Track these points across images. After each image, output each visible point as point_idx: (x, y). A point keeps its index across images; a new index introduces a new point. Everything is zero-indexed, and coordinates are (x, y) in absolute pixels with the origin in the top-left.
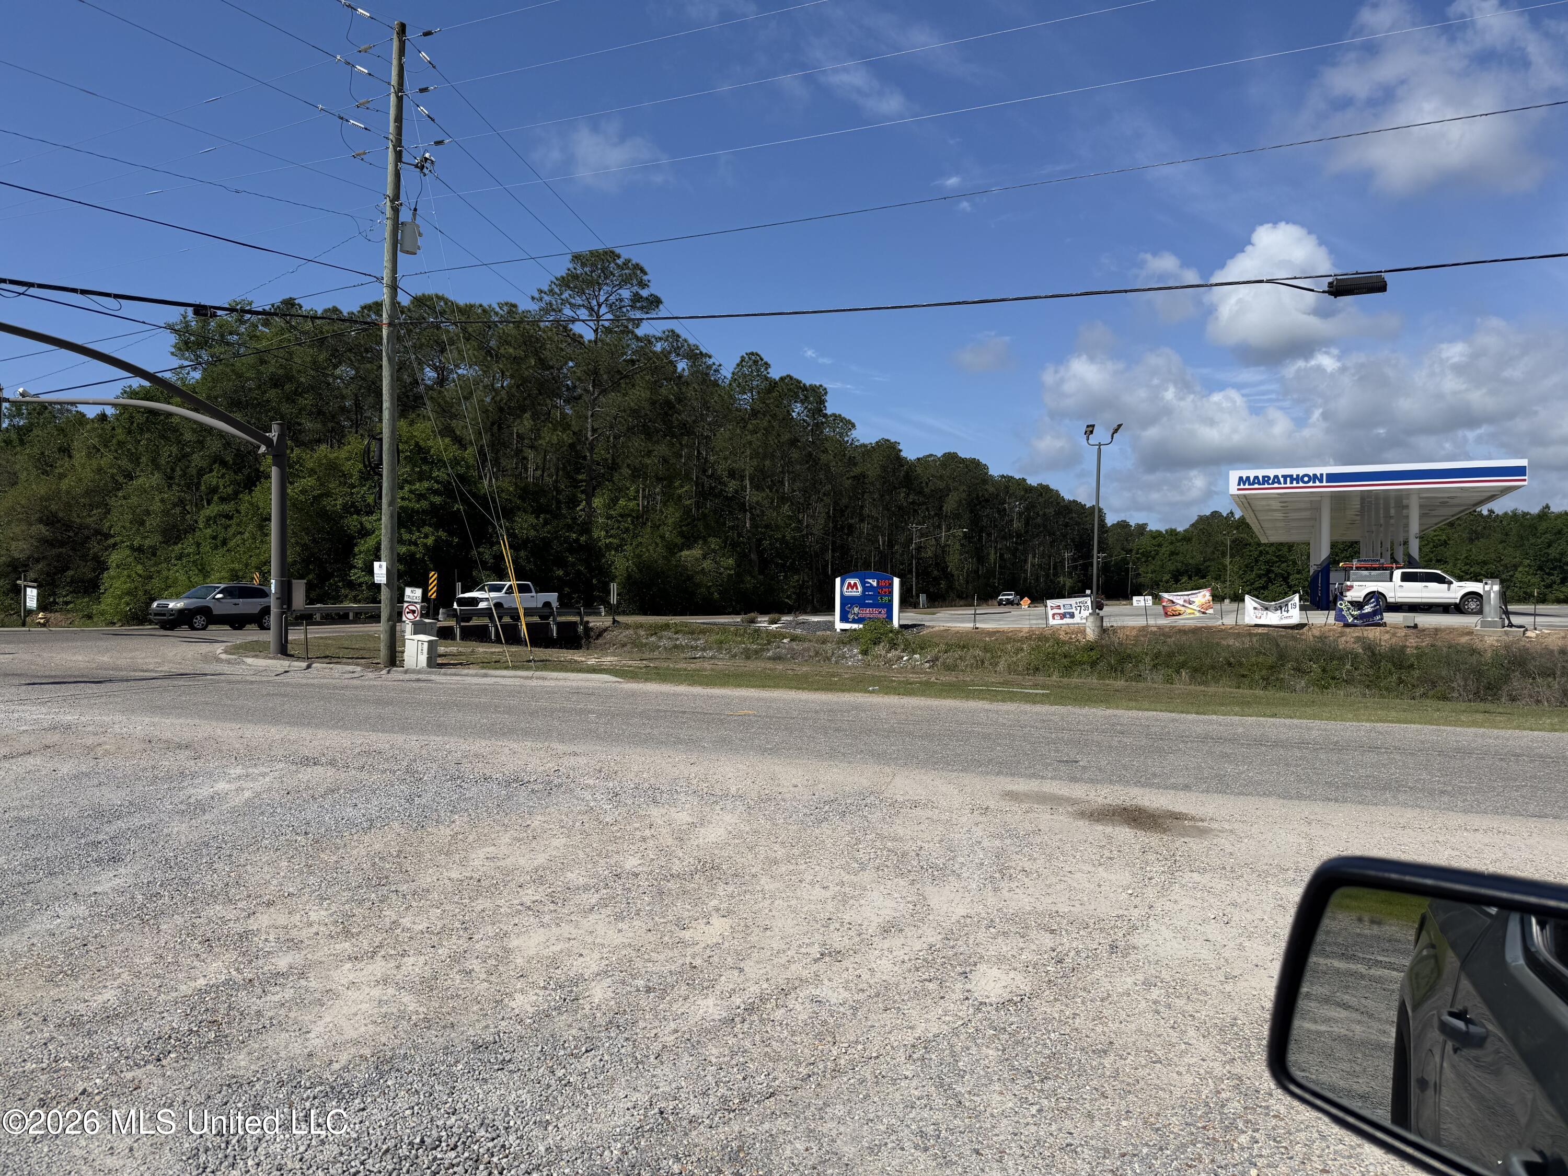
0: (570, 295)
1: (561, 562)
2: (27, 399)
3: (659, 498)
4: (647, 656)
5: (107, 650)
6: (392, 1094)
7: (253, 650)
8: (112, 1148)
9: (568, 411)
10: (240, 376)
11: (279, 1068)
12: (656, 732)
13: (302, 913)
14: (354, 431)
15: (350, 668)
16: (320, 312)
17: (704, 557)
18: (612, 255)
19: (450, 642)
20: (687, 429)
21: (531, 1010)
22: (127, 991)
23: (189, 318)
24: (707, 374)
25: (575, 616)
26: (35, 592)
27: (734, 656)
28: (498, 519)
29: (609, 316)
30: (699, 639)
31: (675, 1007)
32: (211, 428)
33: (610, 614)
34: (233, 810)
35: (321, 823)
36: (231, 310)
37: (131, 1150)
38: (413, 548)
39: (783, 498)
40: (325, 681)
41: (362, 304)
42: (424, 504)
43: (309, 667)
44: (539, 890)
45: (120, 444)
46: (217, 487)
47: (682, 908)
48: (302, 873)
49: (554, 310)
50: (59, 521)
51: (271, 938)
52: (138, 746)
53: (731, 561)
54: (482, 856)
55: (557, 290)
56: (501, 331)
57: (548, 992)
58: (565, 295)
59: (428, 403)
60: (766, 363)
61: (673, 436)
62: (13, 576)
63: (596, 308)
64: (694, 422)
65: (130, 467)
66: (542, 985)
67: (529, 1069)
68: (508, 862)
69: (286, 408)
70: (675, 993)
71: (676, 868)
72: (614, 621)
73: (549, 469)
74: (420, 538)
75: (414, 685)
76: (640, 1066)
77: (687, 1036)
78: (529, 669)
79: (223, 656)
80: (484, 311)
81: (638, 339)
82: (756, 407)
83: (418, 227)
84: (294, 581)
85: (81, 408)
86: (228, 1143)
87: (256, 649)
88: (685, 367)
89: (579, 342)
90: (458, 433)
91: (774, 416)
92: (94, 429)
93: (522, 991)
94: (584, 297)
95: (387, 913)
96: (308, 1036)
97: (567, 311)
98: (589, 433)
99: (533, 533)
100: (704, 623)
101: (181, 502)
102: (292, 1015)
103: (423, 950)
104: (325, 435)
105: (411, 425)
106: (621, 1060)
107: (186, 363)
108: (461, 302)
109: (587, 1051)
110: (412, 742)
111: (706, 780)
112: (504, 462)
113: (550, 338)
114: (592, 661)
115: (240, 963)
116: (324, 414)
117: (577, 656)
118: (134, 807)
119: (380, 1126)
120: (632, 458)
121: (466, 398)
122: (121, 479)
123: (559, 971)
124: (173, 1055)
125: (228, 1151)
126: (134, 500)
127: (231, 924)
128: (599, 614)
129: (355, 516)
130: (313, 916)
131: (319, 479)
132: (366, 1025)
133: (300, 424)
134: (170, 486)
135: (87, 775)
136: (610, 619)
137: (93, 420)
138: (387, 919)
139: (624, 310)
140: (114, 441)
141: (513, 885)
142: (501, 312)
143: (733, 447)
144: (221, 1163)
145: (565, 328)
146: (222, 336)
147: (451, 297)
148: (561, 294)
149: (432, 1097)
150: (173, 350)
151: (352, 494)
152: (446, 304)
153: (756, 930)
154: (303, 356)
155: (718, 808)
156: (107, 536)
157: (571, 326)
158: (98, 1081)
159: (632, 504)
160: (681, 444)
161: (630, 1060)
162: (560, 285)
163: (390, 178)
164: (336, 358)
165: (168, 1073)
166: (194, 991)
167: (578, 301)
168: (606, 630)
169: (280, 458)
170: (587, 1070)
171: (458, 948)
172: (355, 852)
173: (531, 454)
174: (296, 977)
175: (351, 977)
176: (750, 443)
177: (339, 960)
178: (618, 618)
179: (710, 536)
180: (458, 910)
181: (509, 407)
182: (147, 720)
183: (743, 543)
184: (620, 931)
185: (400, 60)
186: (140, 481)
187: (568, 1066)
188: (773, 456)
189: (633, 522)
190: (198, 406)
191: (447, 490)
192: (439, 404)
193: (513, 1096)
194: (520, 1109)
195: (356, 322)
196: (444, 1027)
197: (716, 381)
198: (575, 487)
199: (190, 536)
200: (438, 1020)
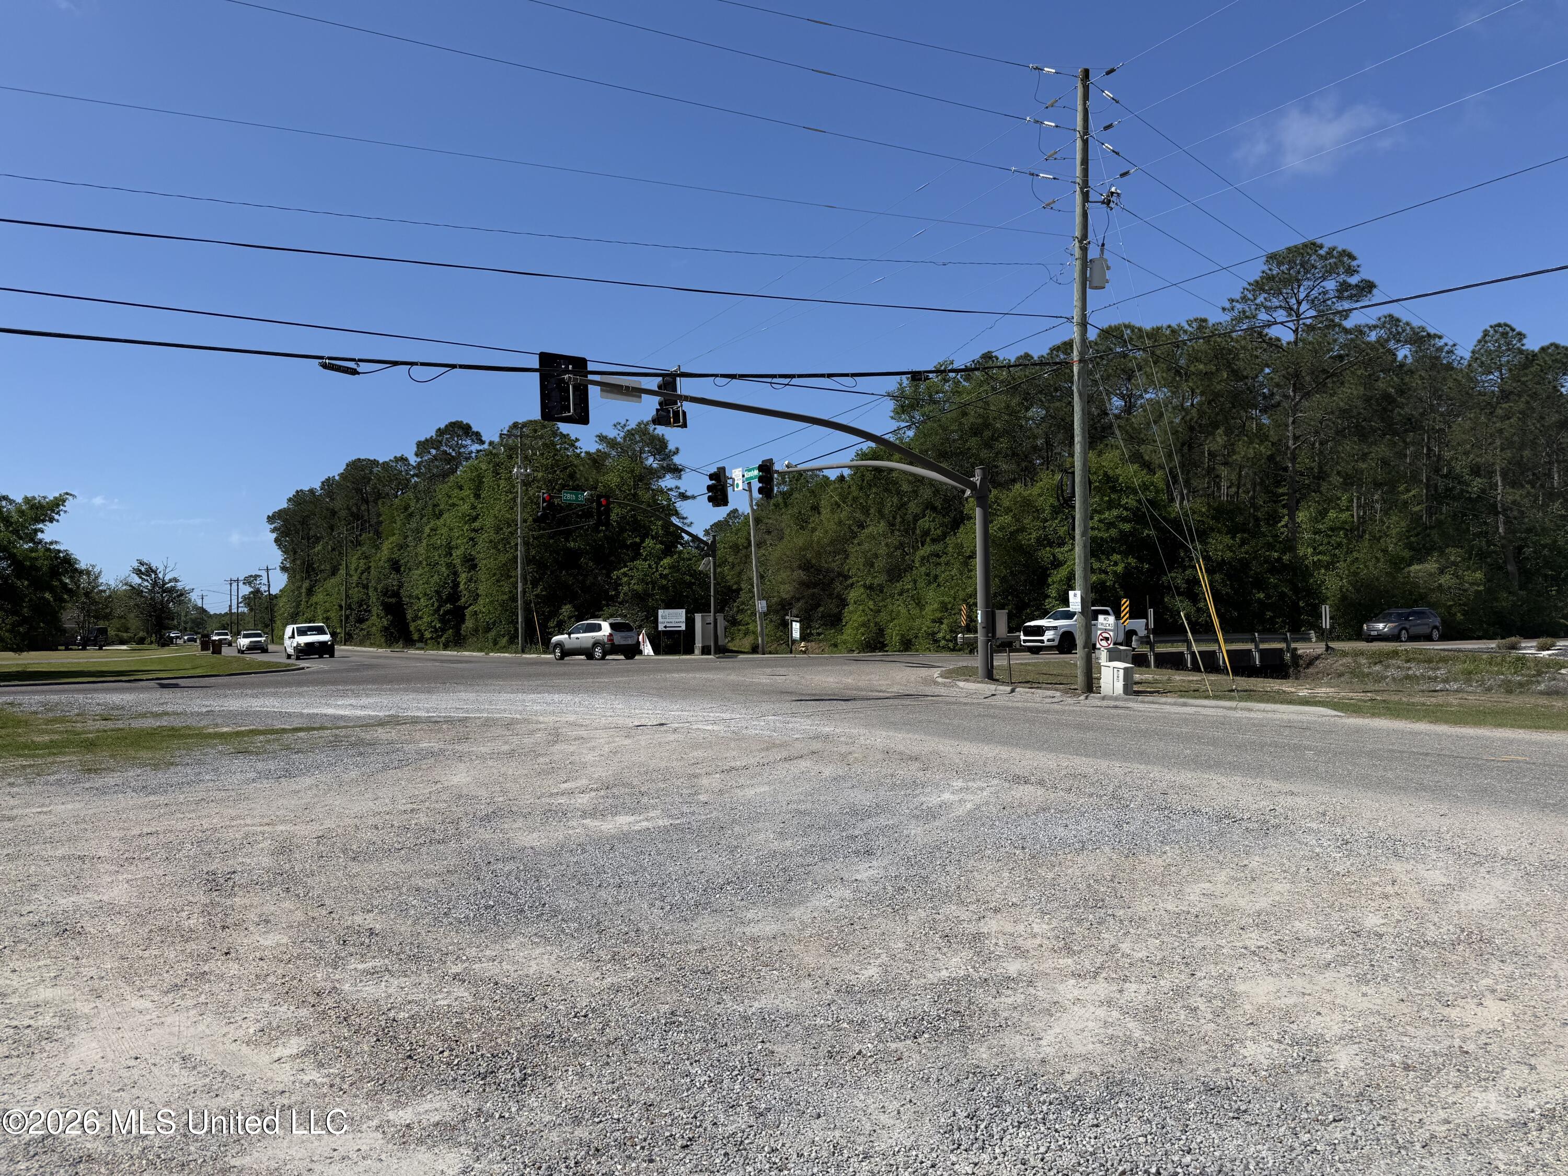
0: (1265, 299)
1: (1260, 584)
2: (791, 469)
3: (1378, 506)
4: (1370, 687)
5: (851, 673)
6: (1124, 1118)
7: (964, 674)
8: (883, 1107)
9: (1265, 420)
10: (945, 429)
11: (1016, 1067)
12: (1390, 775)
13: (1026, 923)
14: (1045, 467)
15: (1050, 693)
16: (1013, 360)
17: (1442, 571)
18: (1314, 246)
19: (1144, 669)
20: (1412, 424)
21: (1266, 1062)
22: (886, 971)
23: (904, 385)
24: (1437, 358)
25: (1280, 642)
26: (798, 624)
27: (1489, 689)
28: (1193, 541)
29: (1313, 313)
30: (1439, 669)
31: (1443, 1093)
32: (923, 478)
33: (1322, 640)
34: (958, 819)
35: (1036, 840)
36: (937, 371)
37: (899, 1113)
38: (1103, 576)
39: (1551, 494)
40: (1029, 704)
41: (1051, 346)
42: (1113, 532)
43: (1013, 691)
44: (1264, 935)
45: (855, 499)
46: (929, 530)
47: (1444, 982)
48: (1022, 885)
49: (1247, 317)
50: (812, 567)
51: (1000, 943)
52: (879, 756)
53: (1479, 575)
54: (1198, 891)
55: (1250, 296)
56: (1190, 349)
57: (1283, 1047)
58: (1260, 299)
59: (1117, 432)
60: (1520, 334)
61: (1395, 433)
62: (782, 612)
63: (1295, 307)
64: (1422, 414)
65: (862, 518)
66: (1276, 1038)
67: (1268, 1125)
68: (1226, 901)
69: (985, 453)
70: (1442, 1078)
71: (1431, 935)
72: (1328, 648)
73: (1245, 485)
74: (1110, 565)
75: (1113, 711)
76: (1403, 1152)
77: (1462, 1130)
78: (1231, 699)
79: (940, 680)
80: (1173, 331)
81: (1346, 331)
82: (1506, 387)
83: (1106, 260)
84: (997, 611)
85: (826, 472)
86: (977, 1127)
87: (966, 673)
88: (1408, 353)
89: (1277, 346)
90: (1147, 458)
91: (1534, 396)
92: (836, 489)
93: (1253, 1040)
94: (1281, 298)
95: (1106, 936)
96: (1041, 1042)
97: (1263, 316)
98: (1291, 442)
99: (1229, 554)
100: (1444, 650)
101: (901, 545)
102: (1024, 1019)
103: (1145, 979)
104: (1019, 475)
105: (1099, 456)
106: (1379, 1140)
107: (903, 424)
108: (1147, 326)
109: (1335, 1120)
110: (1117, 768)
111: (1462, 836)
112: (1194, 483)
113: (1244, 348)
114: (1303, 693)
115: (976, 961)
116: (1018, 455)
117: (1286, 686)
118: (879, 809)
119: (1115, 1147)
120: (1342, 464)
121: (1155, 422)
122: (855, 529)
123: (1294, 1026)
124: (926, 1036)
125: (978, 1134)
126: (866, 546)
127: (965, 925)
128: (1309, 640)
129: (1048, 549)
130: (1036, 928)
131: (1014, 516)
132: (1093, 1043)
133: (996, 467)
134: (892, 532)
135: (844, 778)
136: (1322, 645)
137: (834, 482)
138: (1106, 942)
139: (1329, 303)
140: (850, 497)
141: (1233, 926)
142: (1190, 329)
143: (1477, 439)
144: (972, 1144)
145: (1260, 334)
146: (930, 396)
147: (1137, 323)
148: (1255, 299)
149: (1164, 1130)
150: (892, 414)
151: (1045, 527)
152: (1133, 331)
153: (1551, 1024)
154: (998, 402)
155: (1482, 870)
156: (847, 577)
157: (1266, 331)
158: (869, 1045)
159: (1344, 516)
160: (1404, 441)
161: (1389, 1142)
162: (1253, 290)
163: (1078, 219)
164: (1028, 401)
165: (924, 1051)
166: (939, 980)
167: (1275, 302)
168: (1317, 658)
169: (982, 498)
170: (1336, 1141)
171: (1181, 982)
172: (1070, 871)
173: (1224, 472)
174: (1025, 984)
175: (1076, 993)
176: (1501, 431)
177: (1064, 975)
178: (1331, 644)
179: (1447, 546)
180: (1177, 944)
181: (1200, 425)
182: (884, 733)
183: (1494, 552)
184: (1364, 995)
185: (1085, 104)
186: (870, 529)
187: (1313, 1131)
188: (1534, 443)
189: (1346, 535)
190: (913, 459)
191: (1138, 517)
192: (1127, 432)
193: (1252, 1149)
194: (1261, 1165)
195: (1048, 364)
196: (1172, 1061)
197: (1449, 364)
198: (1275, 502)
199: (908, 574)
200: (1164, 1053)
